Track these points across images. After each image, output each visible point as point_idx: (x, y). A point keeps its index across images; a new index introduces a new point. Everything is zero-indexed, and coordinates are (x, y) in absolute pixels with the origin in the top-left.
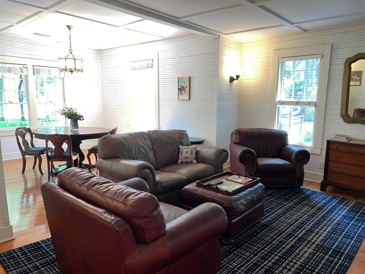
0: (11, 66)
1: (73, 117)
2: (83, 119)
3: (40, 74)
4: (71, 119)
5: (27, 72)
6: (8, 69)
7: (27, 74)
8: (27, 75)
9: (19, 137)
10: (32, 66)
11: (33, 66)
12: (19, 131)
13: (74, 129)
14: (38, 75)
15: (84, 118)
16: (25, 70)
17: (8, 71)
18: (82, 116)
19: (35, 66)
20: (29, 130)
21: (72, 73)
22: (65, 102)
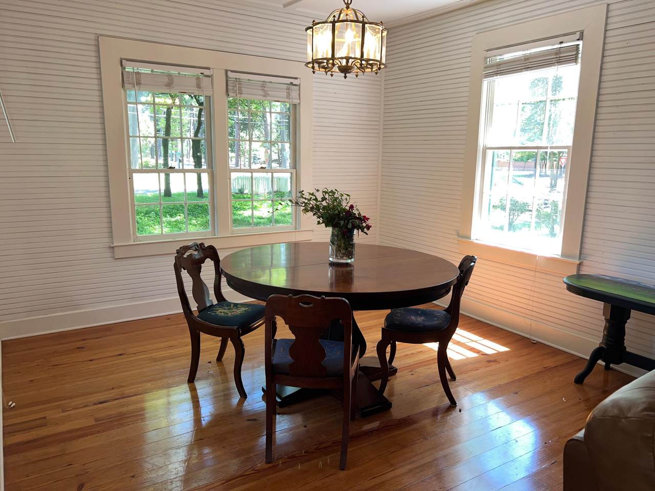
0: (174, 71)
1: (342, 223)
2: (368, 227)
3: (241, 93)
4: (334, 226)
5: (211, 87)
6: (166, 80)
7: (212, 93)
8: (210, 97)
9: (185, 274)
10: (224, 72)
11: (226, 71)
12: (185, 256)
13: (342, 258)
14: (237, 95)
15: (369, 222)
16: (205, 82)
17: (166, 86)
18: (365, 219)
19: (232, 71)
20: (211, 253)
21: (345, 77)
22: (296, 169)
